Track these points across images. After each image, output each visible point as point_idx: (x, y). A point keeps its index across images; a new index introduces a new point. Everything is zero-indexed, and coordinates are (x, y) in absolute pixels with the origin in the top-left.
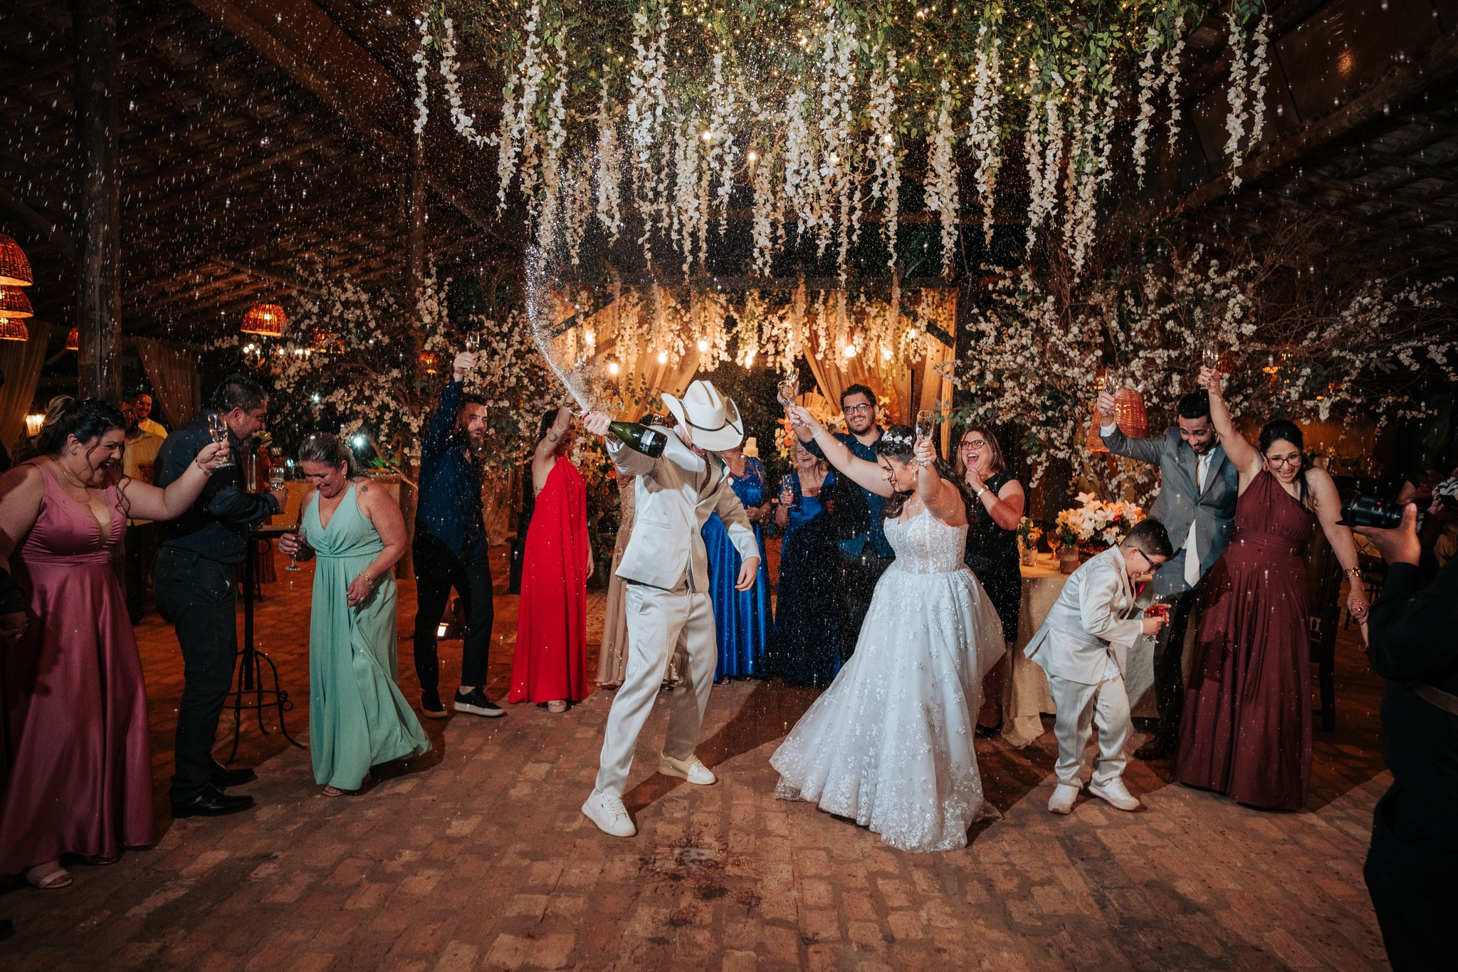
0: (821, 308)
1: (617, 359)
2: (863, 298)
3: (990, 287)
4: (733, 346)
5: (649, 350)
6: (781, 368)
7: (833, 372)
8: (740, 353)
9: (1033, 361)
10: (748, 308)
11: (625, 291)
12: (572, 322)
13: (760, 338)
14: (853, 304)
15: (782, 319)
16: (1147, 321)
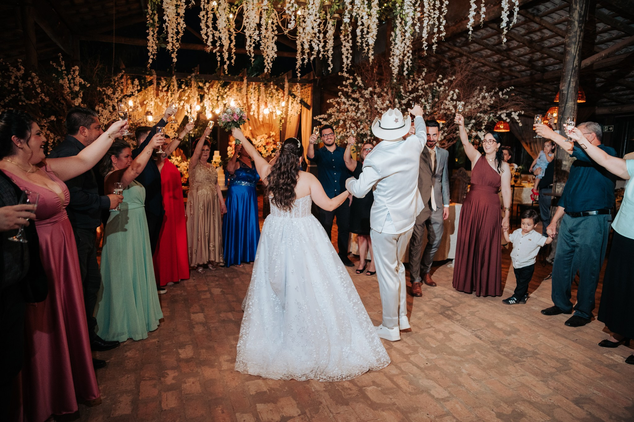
0: (253, 91)
1: (151, 114)
2: (273, 87)
3: (344, 83)
11: (159, 80)
14: (268, 89)
16: (407, 100)
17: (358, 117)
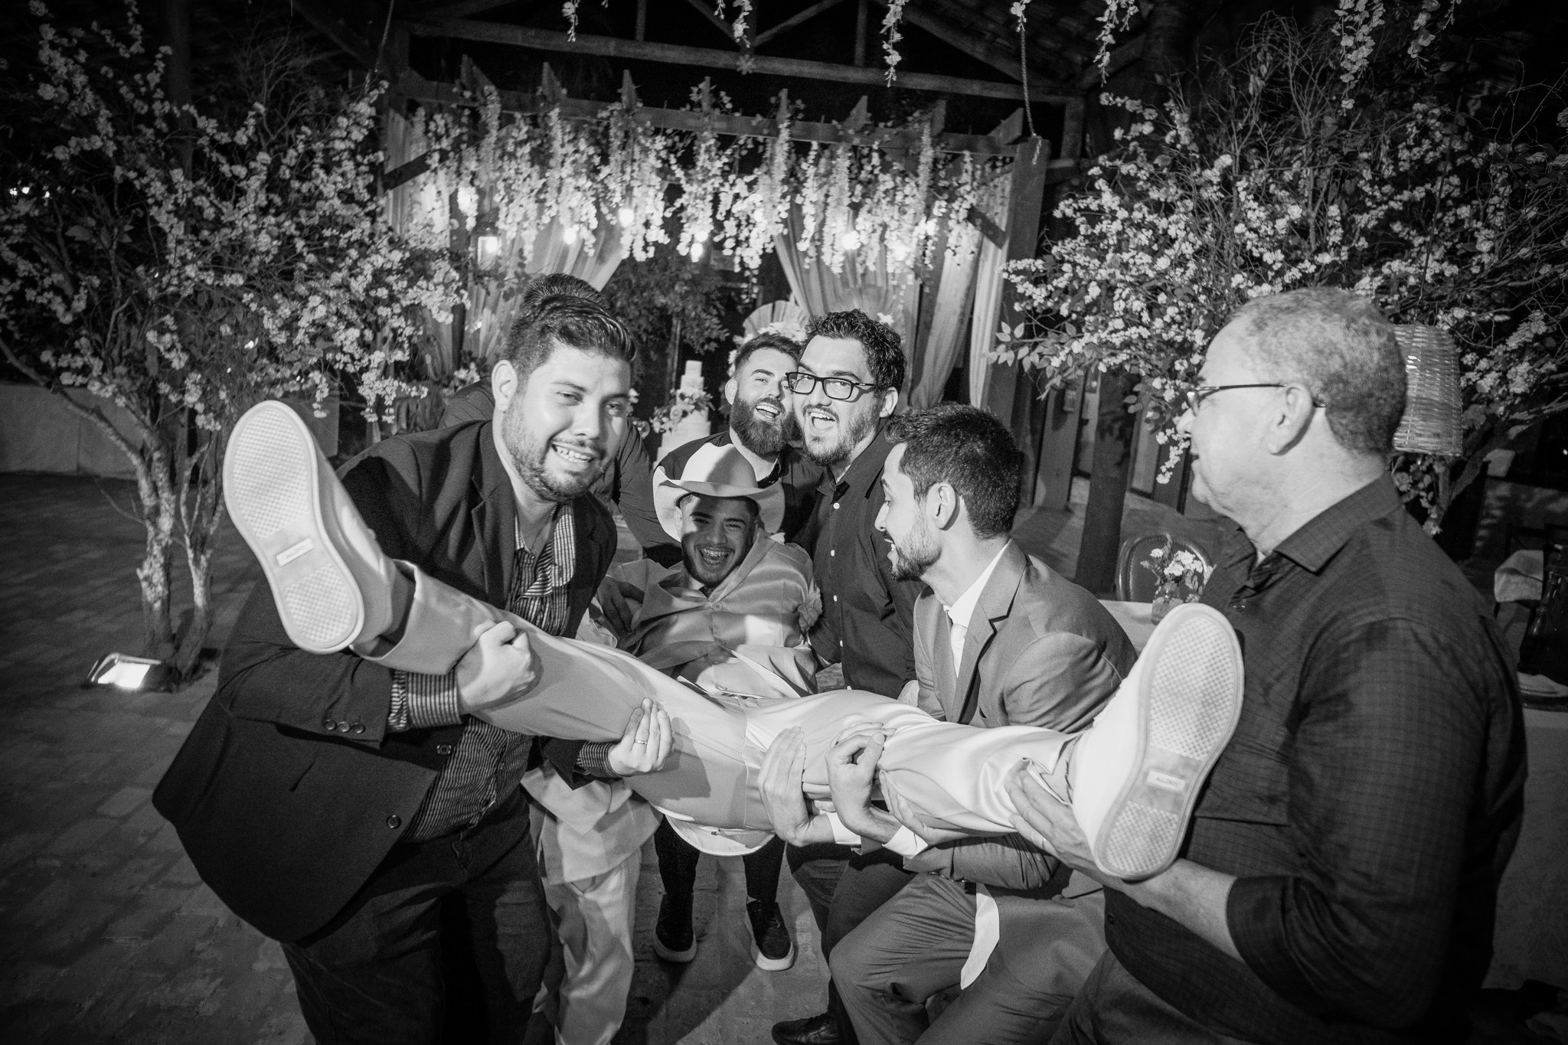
0: (811, 171)
2: (876, 159)
3: (1118, 134)
4: (674, 226)
5: (546, 220)
6: (742, 263)
7: (814, 274)
8: (685, 237)
9: (1186, 268)
10: (699, 164)
11: (506, 120)
12: (420, 166)
13: (715, 208)
14: (861, 168)
15: (751, 186)
16: (1380, 212)
17: (1161, 274)
